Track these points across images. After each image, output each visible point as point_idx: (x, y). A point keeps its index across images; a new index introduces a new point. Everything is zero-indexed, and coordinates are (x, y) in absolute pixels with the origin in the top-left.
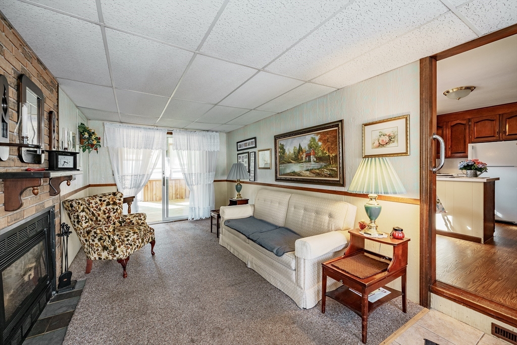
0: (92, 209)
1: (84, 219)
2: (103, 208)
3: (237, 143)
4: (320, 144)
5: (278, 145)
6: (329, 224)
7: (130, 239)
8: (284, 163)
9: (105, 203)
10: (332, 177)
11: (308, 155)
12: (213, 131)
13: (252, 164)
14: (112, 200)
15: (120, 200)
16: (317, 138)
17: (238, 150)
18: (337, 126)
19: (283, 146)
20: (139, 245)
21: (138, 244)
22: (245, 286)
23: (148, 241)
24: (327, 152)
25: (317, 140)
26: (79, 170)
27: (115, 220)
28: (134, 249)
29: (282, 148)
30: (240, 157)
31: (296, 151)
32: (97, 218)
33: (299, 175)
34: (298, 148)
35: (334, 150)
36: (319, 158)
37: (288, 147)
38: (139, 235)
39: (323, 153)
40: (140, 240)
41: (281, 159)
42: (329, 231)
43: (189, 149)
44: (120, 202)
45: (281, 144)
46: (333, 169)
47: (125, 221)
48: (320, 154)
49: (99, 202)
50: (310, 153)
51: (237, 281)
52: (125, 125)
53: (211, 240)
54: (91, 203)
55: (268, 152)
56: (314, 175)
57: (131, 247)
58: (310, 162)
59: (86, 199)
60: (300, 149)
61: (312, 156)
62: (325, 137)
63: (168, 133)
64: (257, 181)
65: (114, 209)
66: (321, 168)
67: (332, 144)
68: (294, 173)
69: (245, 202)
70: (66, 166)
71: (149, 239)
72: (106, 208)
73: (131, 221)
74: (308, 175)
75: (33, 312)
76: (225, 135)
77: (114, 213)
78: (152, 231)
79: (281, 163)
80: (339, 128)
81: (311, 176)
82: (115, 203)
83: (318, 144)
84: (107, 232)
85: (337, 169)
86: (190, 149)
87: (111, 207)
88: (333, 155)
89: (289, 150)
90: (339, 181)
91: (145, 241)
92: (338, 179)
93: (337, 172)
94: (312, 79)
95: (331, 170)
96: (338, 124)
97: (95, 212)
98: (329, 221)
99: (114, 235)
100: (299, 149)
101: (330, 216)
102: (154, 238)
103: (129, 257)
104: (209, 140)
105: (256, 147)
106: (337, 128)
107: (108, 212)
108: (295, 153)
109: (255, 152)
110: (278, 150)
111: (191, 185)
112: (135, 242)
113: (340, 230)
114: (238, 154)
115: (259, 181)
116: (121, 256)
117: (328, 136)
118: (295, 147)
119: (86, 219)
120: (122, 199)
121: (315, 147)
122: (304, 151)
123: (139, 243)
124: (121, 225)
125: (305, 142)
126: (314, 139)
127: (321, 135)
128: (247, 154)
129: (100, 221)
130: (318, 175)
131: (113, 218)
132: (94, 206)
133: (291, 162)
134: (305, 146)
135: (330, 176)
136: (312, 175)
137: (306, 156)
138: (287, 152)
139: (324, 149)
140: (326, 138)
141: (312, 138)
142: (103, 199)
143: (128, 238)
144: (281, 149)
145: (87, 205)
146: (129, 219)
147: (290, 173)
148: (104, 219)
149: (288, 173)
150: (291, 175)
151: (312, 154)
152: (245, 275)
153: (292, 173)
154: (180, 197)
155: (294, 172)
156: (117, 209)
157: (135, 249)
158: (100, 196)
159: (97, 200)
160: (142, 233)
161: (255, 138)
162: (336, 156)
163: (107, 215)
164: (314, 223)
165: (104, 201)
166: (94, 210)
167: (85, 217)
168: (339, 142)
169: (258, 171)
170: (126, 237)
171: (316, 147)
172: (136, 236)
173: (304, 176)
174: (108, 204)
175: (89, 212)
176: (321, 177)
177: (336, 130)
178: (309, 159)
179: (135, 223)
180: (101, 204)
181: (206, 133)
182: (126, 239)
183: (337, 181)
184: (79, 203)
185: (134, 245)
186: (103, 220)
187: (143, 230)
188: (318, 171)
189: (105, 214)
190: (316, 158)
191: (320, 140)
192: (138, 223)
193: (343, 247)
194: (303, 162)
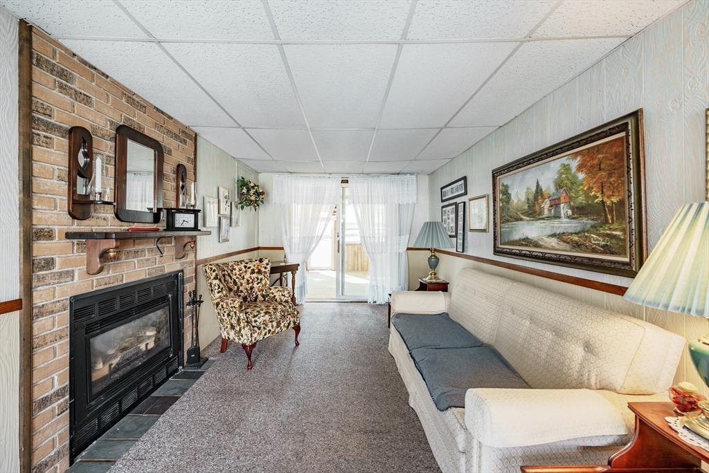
0: (234, 277)
1: (217, 287)
2: (247, 276)
3: (442, 188)
4: (581, 176)
5: (500, 187)
6: (582, 366)
7: (258, 320)
8: (508, 221)
9: (250, 270)
10: (612, 253)
11: (555, 204)
12: (406, 174)
13: (460, 223)
14: (258, 268)
15: (266, 268)
16: (574, 164)
17: (443, 201)
18: (624, 127)
19: (506, 187)
20: (272, 330)
21: (270, 328)
22: (386, 441)
23: (288, 327)
24: (599, 194)
25: (574, 169)
26: (200, 230)
27: (258, 293)
28: (263, 333)
29: (506, 192)
30: (445, 212)
31: (531, 197)
32: (238, 288)
33: (536, 245)
34: (534, 189)
35: (615, 190)
36: (577, 208)
37: (516, 190)
38: (273, 317)
39: (587, 197)
40: (275, 324)
41: (503, 213)
42: (579, 385)
43: (370, 201)
44: (267, 270)
45: (503, 185)
46: (614, 233)
47: (268, 295)
48: (581, 199)
49: (244, 269)
50: (559, 199)
51: (377, 427)
52: (294, 175)
53: (382, 339)
54: (235, 269)
55: (484, 201)
56: (568, 247)
57: (258, 331)
58: (559, 217)
59: (230, 264)
60: (539, 192)
61: (562, 205)
62: (593, 159)
63: (343, 182)
64: (467, 252)
65: (258, 279)
66: (583, 231)
67: (610, 175)
68: (527, 241)
69: (443, 287)
70: (185, 225)
71: (289, 324)
72: (250, 277)
73: (275, 296)
74: (554, 246)
75: (142, 386)
76: (427, 178)
77: (258, 284)
78: (296, 313)
79: (505, 221)
80: (627, 135)
81: (560, 247)
82: (260, 272)
83: (575, 177)
84: (232, 307)
85: (625, 234)
86: (372, 203)
87: (255, 275)
88: (614, 200)
89: (517, 195)
90: (629, 264)
91: (282, 325)
92: (627, 260)
93: (624, 240)
94: (533, 31)
95: (608, 235)
96: (627, 123)
97: (237, 280)
98: (585, 359)
99: (241, 312)
100: (537, 192)
101: (588, 347)
102: (299, 323)
103: (255, 343)
104: (400, 187)
105: (466, 193)
106: (623, 134)
107: (252, 282)
108: (528, 200)
109: (464, 203)
110: (499, 196)
111: (373, 253)
112: (266, 325)
113: (614, 390)
114: (443, 207)
115: (469, 252)
116: (245, 341)
117: (600, 156)
118: (528, 189)
119: (219, 288)
120: (269, 267)
121: (569, 184)
122: (546, 196)
123: (272, 327)
124: (265, 300)
125: (547, 175)
126: (566, 168)
127: (584, 156)
128: (454, 206)
129: (242, 292)
130: (577, 246)
131: (256, 290)
132: (238, 273)
133: (521, 219)
134: (548, 186)
135: (607, 250)
136: (563, 246)
137: (551, 206)
138: (514, 199)
139: (590, 189)
140: (596, 162)
141: (564, 166)
142: (248, 266)
143: (256, 318)
144: (504, 194)
145: (229, 272)
146: (273, 294)
147: (520, 240)
148: (247, 289)
149: (516, 241)
150: (522, 245)
151: (562, 199)
152: (398, 419)
153: (524, 240)
154: (360, 269)
155: (528, 238)
156: (261, 279)
157: (265, 334)
158: (247, 261)
159: (242, 266)
160: (278, 314)
161: (465, 178)
162: (621, 203)
163: (251, 285)
164: (548, 354)
165: (249, 268)
166: (237, 278)
167: (218, 285)
168: (628, 167)
169: (469, 235)
170: (255, 316)
171: (572, 184)
172: (267, 317)
173: (546, 248)
174: (253, 272)
175: (230, 280)
176: (585, 252)
177: (622, 138)
178: (555, 211)
179: (279, 300)
180: (246, 272)
181: (396, 177)
182: (253, 319)
183: (624, 264)
184: (211, 268)
185: (264, 328)
186: (245, 291)
187: (279, 310)
188: (576, 238)
189: (248, 284)
190: (572, 208)
191: (580, 168)
192: (281, 301)
193: (610, 440)
194: (543, 219)
